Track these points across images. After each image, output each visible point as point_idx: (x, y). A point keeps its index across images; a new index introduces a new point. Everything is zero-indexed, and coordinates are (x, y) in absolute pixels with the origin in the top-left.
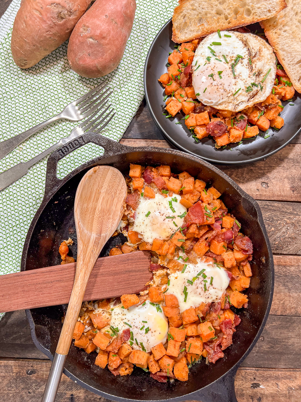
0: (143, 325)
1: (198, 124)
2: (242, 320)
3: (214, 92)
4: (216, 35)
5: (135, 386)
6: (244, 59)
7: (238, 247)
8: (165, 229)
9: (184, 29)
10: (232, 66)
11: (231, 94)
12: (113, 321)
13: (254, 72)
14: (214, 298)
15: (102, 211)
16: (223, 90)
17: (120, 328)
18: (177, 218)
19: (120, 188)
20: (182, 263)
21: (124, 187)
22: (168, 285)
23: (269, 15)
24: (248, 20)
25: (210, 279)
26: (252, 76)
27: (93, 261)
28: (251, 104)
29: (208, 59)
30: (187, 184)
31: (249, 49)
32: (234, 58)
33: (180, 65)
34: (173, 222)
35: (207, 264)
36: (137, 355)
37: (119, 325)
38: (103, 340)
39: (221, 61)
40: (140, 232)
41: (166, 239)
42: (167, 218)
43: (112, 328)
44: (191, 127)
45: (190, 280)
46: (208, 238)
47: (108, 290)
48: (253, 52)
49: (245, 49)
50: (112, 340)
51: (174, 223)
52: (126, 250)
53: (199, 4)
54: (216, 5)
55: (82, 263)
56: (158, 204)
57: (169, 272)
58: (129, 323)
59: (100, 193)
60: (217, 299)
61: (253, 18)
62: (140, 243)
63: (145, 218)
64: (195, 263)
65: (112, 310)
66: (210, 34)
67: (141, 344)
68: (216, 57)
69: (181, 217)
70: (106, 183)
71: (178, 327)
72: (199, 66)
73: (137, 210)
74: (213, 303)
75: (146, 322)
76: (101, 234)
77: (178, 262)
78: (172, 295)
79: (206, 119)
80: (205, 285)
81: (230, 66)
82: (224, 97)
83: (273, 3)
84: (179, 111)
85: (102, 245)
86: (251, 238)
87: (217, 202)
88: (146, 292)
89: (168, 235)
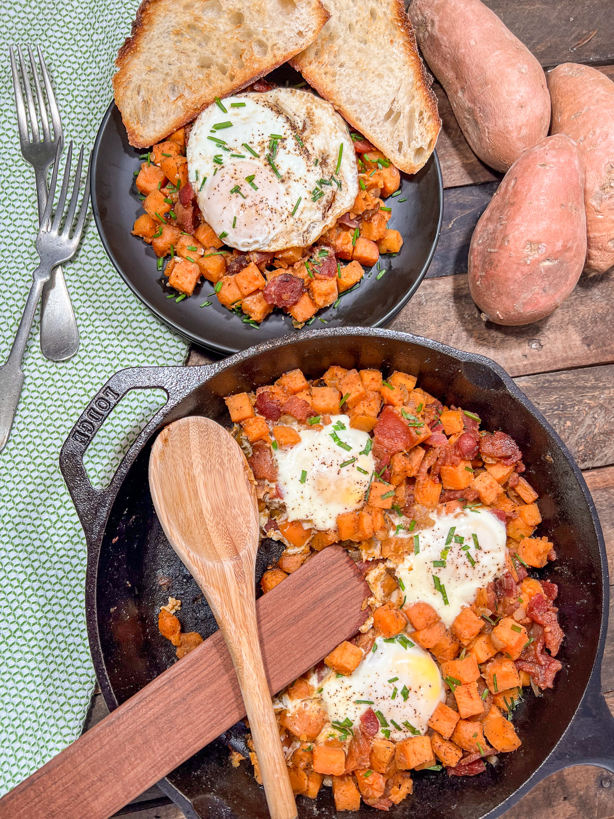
0: (393, 688)
1: (246, 292)
2: (558, 584)
3: (253, 219)
4: (214, 110)
5: (433, 810)
6: (285, 139)
7: (492, 457)
8: (347, 489)
9: (146, 116)
10: (269, 160)
11: (286, 213)
12: (332, 711)
13: (313, 158)
14: (494, 570)
15: (216, 510)
16: (269, 212)
17: (351, 716)
18: (360, 457)
19: (225, 449)
20: (407, 536)
21: (231, 444)
22: (403, 590)
23: (302, 42)
24: (267, 62)
25: (472, 540)
26: (313, 168)
27: (251, 612)
28: (331, 221)
29: (218, 160)
30: (349, 385)
31: (288, 118)
32: (266, 145)
33: (165, 190)
34: (355, 468)
35: (451, 515)
36: (409, 749)
37: (347, 712)
38: (333, 757)
39: (243, 157)
40: (304, 518)
41: (359, 506)
42: (342, 466)
43: (337, 725)
44: (233, 304)
45: (438, 559)
46: (430, 468)
47: (298, 656)
48: (299, 121)
49: (281, 119)
50: (347, 747)
51: (359, 469)
52: (291, 565)
53: (160, 57)
54: (194, 51)
55: (233, 627)
56: (313, 448)
57: (390, 565)
58: (364, 698)
59: (193, 479)
60: (499, 569)
61: (275, 56)
62: (311, 538)
63: (301, 487)
64: (430, 524)
65: (321, 690)
66: (203, 110)
67: (406, 725)
68: (231, 153)
69: (365, 452)
70: (196, 454)
71: (457, 655)
72: (205, 179)
73: (279, 478)
74: (496, 579)
75: (396, 679)
76: (238, 554)
77: (399, 538)
78: (418, 605)
79: (256, 279)
80: (468, 555)
81: (265, 162)
82: (276, 225)
83: (303, 17)
84: (197, 280)
85: (250, 574)
86: (505, 431)
87: (418, 395)
88: (370, 622)
89: (357, 497)
